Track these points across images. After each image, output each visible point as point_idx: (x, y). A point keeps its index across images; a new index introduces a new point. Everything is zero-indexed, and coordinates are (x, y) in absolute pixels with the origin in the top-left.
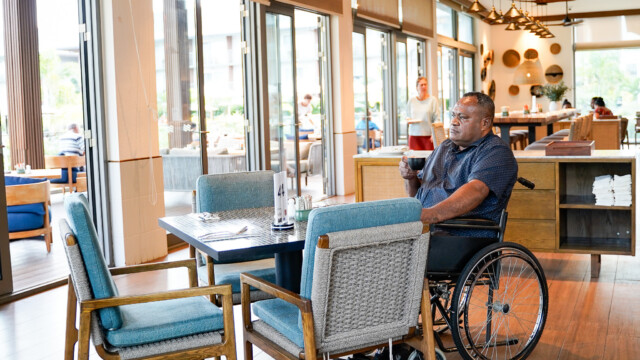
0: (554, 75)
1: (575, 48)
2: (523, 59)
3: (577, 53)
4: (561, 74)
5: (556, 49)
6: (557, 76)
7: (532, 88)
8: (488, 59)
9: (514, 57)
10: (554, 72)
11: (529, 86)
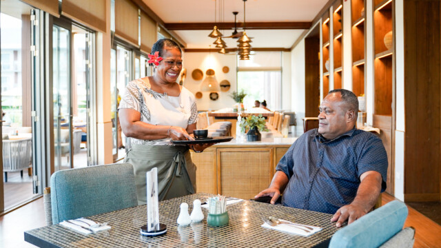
0: (225, 86)
1: (238, 70)
2: (205, 75)
3: (239, 73)
4: (229, 86)
5: (226, 70)
6: (227, 87)
7: (211, 94)
8: (184, 74)
9: (199, 74)
10: (225, 84)
11: (209, 93)
